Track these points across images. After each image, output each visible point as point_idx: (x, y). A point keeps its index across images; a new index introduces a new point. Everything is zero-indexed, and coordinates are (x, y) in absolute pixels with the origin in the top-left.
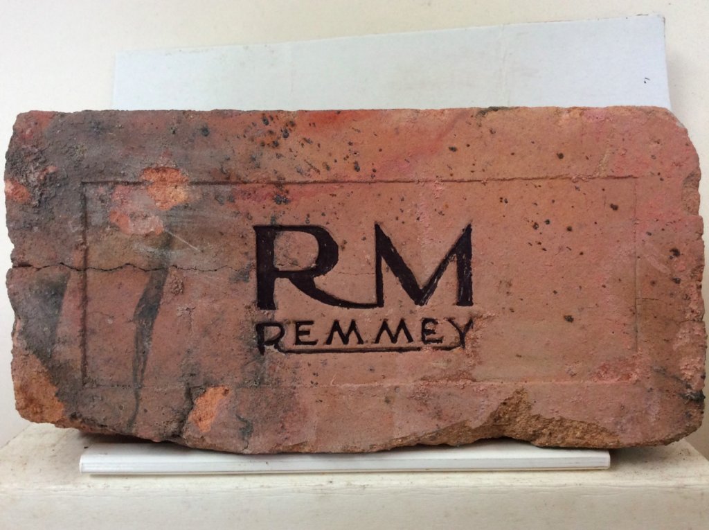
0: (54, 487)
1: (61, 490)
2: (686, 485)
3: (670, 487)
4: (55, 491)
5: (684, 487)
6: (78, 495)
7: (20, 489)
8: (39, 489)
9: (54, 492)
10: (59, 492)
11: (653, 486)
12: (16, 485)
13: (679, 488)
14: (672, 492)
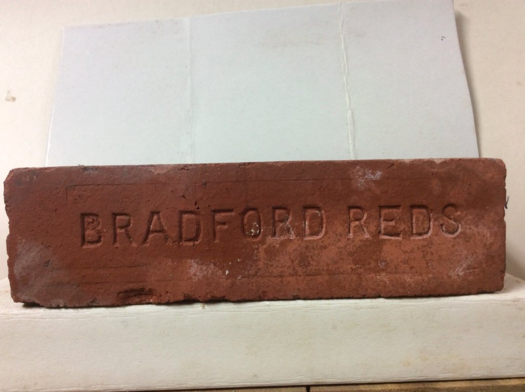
2: (519, 299)
3: (507, 301)
4: (16, 315)
5: (518, 300)
6: (35, 318)
8: (4, 314)
9: (16, 316)
10: (19, 316)
11: (495, 300)
13: (514, 301)
14: (509, 305)
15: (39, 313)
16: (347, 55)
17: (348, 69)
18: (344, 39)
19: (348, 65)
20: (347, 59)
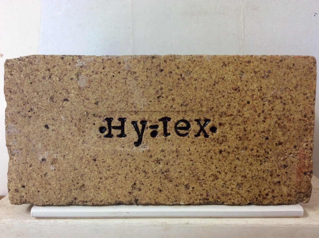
4: (29, 223)
6: (41, 226)
7: (11, 222)
8: (21, 222)
10: (31, 224)
12: (9, 220)
15: (43, 222)
16: (244, 24)
17: (244, 36)
18: (243, 12)
19: (244, 33)
20: (244, 28)
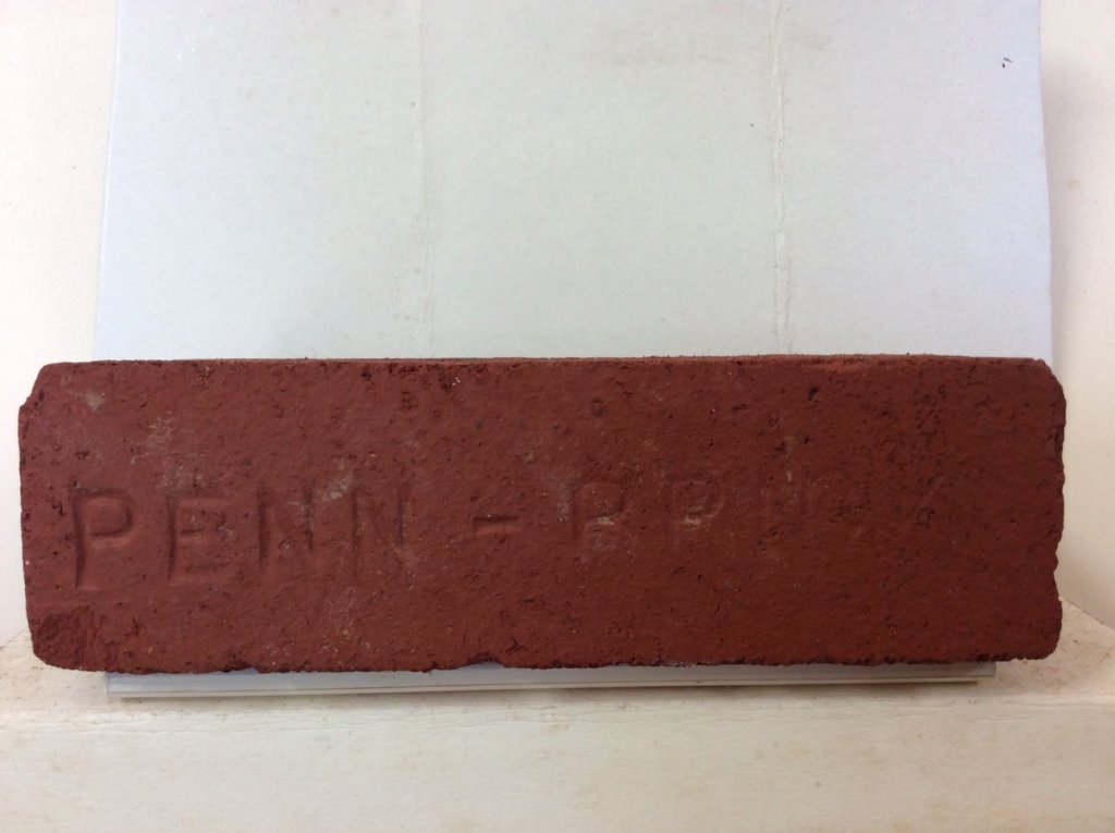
0: (91, 717)
1: (106, 722)
4: (94, 723)
6: (135, 731)
7: (33, 721)
8: (66, 721)
9: (92, 726)
10: (101, 725)
12: (23, 715)
16: (783, 93)
17: (784, 129)
18: (780, 54)
19: (783, 121)
20: (784, 103)
